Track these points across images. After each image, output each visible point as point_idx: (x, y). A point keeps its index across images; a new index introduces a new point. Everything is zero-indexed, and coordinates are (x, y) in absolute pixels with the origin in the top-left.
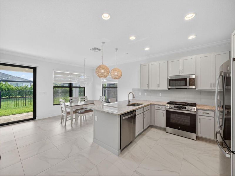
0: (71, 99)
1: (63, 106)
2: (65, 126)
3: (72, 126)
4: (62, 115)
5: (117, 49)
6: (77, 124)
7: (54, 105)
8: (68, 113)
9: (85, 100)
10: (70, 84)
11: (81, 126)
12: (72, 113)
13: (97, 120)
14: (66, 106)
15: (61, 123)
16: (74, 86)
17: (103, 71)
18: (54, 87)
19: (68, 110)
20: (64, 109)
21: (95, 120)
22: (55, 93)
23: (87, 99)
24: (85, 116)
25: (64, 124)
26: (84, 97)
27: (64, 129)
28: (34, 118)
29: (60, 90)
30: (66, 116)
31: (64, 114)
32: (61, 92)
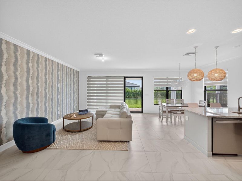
0: (167, 101)
1: (160, 105)
2: (162, 121)
3: (167, 123)
4: (160, 112)
5: (217, 47)
6: (172, 122)
7: (154, 104)
8: (164, 112)
9: (182, 103)
10: (167, 88)
11: (175, 125)
12: (167, 112)
13: (188, 120)
14: (162, 105)
15: (159, 119)
16: (171, 89)
17: (195, 75)
18: (154, 90)
19: (165, 109)
20: (161, 108)
21: (186, 119)
22: (156, 96)
23: (183, 102)
24: (181, 117)
25: (161, 120)
26: (181, 100)
27: (161, 123)
28: (142, 112)
29: (159, 93)
30: (163, 114)
31: (161, 112)
32: (160, 95)
